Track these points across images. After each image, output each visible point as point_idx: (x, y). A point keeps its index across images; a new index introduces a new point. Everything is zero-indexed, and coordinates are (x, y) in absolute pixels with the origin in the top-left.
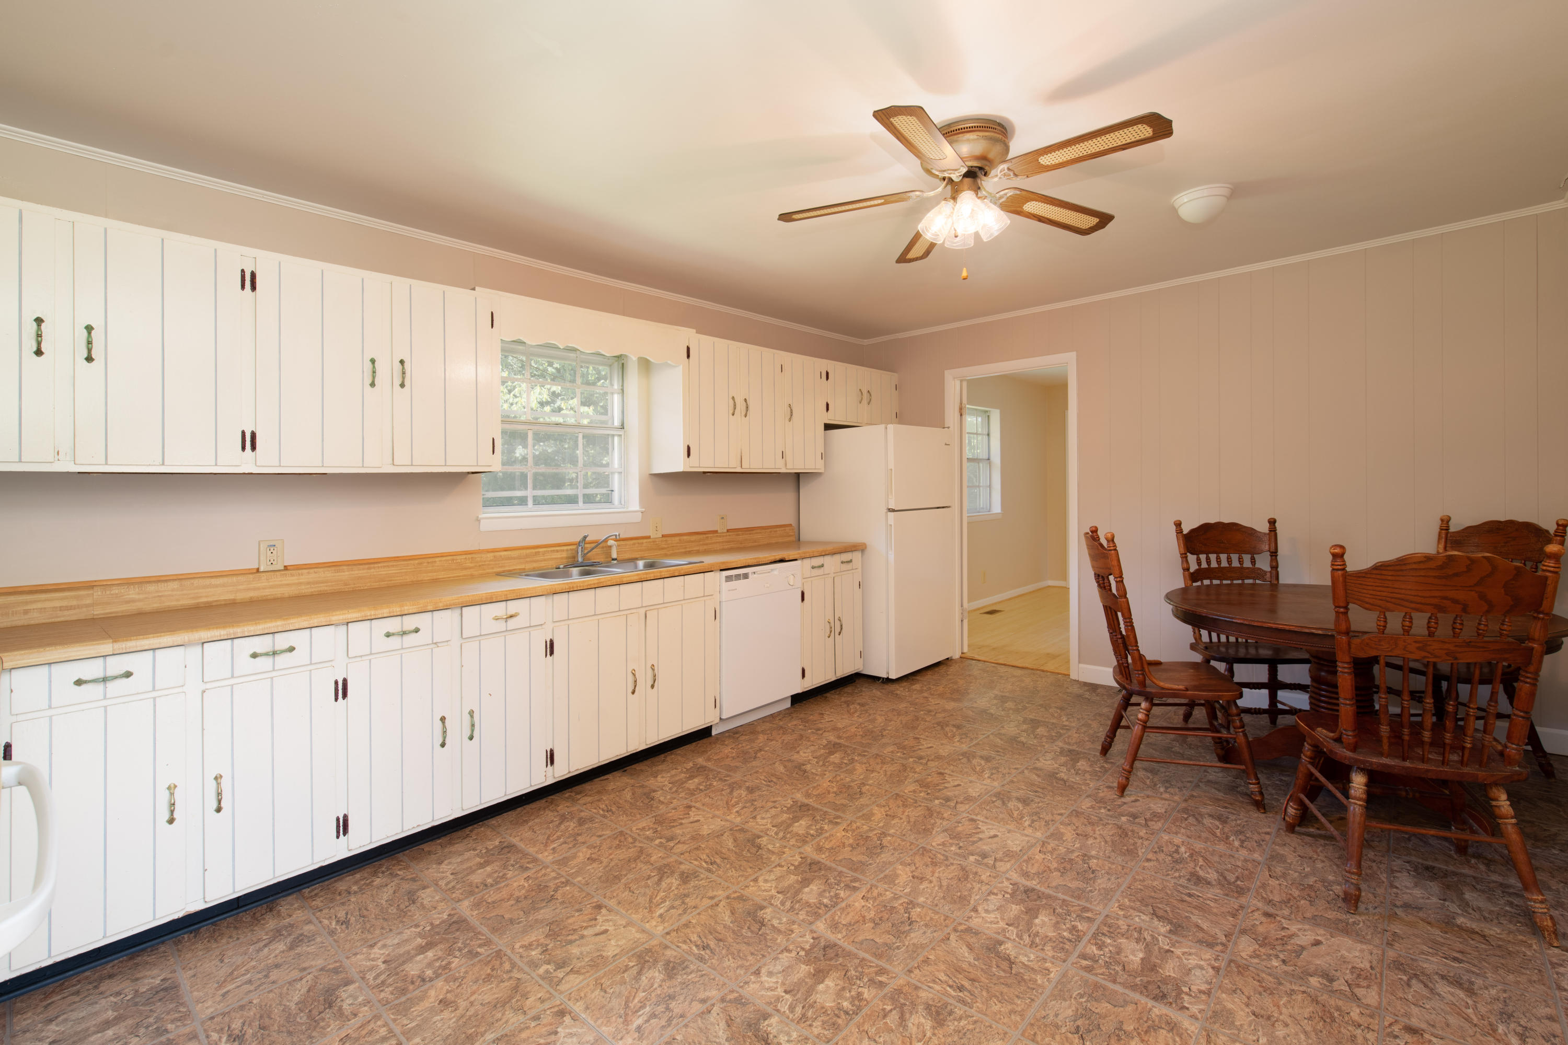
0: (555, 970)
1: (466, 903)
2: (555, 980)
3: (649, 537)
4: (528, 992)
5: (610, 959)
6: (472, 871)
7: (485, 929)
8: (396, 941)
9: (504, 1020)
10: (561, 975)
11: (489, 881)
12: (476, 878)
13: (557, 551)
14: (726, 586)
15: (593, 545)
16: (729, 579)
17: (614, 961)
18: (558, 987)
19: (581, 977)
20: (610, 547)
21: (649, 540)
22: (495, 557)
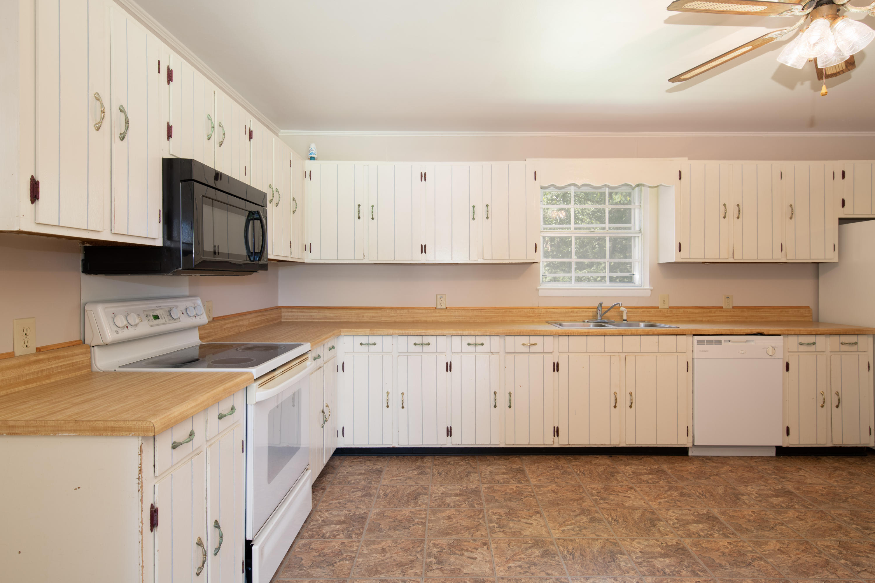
0: (497, 528)
1: (485, 486)
2: (494, 531)
3: (658, 308)
4: (480, 530)
5: (523, 535)
6: (498, 474)
7: (484, 499)
8: (451, 488)
9: (463, 534)
10: (497, 530)
11: (502, 481)
12: (497, 478)
13: (586, 312)
14: (698, 348)
15: (606, 310)
16: (699, 342)
17: (524, 537)
18: (492, 534)
19: (505, 536)
20: (622, 312)
21: (658, 310)
22: (546, 311)
